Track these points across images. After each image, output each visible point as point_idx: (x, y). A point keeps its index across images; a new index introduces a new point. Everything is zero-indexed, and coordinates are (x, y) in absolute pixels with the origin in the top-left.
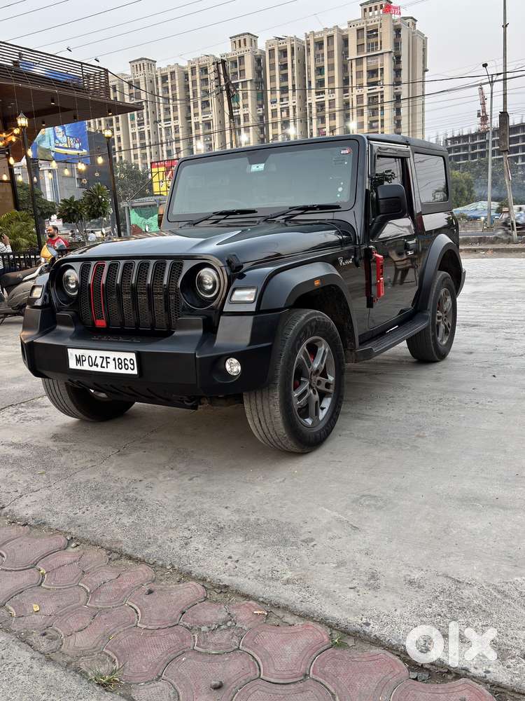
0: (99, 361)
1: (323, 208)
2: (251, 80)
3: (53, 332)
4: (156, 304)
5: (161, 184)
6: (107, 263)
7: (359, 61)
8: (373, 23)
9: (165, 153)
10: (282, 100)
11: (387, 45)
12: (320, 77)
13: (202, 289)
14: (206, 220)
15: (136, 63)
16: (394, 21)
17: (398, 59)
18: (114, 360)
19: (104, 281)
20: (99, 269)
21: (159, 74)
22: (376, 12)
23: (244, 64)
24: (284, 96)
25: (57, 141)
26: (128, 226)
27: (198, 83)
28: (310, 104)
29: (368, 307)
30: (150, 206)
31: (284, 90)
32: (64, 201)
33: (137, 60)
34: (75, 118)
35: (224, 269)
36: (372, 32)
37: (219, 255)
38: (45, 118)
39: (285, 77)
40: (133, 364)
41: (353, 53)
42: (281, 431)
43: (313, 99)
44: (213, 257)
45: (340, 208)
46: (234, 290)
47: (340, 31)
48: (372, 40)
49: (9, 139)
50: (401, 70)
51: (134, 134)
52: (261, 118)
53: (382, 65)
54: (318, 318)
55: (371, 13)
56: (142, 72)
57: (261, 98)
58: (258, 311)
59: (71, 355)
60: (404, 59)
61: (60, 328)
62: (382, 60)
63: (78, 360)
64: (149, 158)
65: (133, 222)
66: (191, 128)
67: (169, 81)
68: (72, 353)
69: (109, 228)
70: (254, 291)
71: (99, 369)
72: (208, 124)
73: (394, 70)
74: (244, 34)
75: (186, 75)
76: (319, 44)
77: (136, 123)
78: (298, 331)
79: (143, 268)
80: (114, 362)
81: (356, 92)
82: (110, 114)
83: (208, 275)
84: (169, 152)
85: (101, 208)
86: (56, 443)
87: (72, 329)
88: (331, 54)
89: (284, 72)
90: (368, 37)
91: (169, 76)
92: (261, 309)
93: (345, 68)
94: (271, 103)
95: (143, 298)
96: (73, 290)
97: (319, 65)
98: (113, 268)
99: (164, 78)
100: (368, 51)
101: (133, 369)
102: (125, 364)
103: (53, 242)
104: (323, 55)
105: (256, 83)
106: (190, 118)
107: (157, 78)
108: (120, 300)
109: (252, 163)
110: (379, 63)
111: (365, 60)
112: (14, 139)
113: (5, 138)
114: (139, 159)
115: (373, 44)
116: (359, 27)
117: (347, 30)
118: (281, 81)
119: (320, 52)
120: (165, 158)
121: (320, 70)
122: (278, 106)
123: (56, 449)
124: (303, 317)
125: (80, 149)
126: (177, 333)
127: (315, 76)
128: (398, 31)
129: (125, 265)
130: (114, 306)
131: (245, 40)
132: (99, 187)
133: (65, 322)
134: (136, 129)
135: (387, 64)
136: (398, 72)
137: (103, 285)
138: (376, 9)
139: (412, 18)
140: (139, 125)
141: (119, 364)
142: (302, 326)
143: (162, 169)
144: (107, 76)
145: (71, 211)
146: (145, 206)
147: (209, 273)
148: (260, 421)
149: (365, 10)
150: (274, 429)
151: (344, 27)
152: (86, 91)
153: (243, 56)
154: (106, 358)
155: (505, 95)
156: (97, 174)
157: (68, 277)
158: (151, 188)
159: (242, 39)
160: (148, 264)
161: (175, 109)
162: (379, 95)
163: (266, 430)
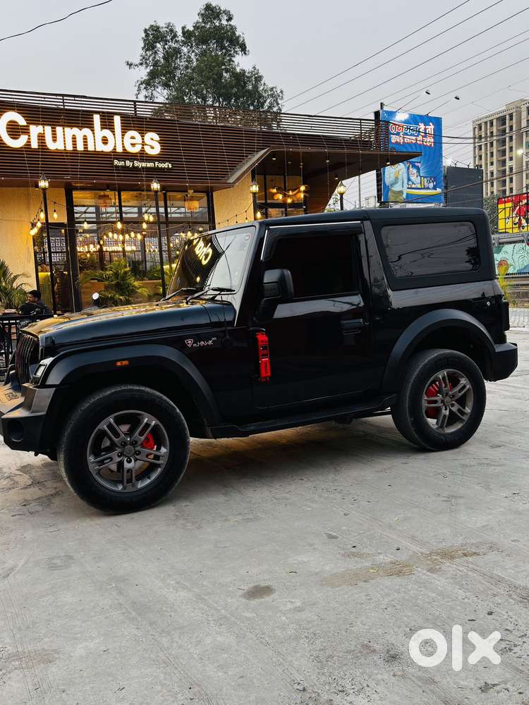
5: (507, 220)
49: (298, 196)
92: (46, 383)
112: (302, 195)
113: (294, 196)
125: (435, 188)
143: (510, 205)
158: (496, 226)
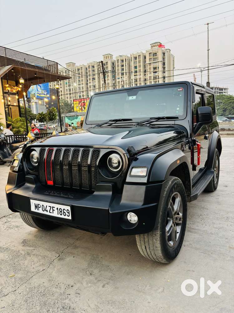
0: (48, 209)
1: (169, 118)
2: (110, 71)
3: (23, 187)
4: (83, 173)
5: (77, 108)
6: (55, 149)
7: (150, 64)
8: (155, 51)
9: (78, 96)
10: (121, 78)
11: (160, 59)
12: (136, 70)
13: (112, 166)
14: (106, 124)
15: (68, 64)
16: (162, 50)
17: (164, 64)
18: (57, 209)
19: (53, 158)
20: (50, 152)
21: (76, 68)
22: (156, 47)
23: (108, 65)
24: (122, 76)
25: (38, 91)
26: (64, 124)
27: (91, 72)
28: (132, 80)
29: (193, 170)
30: (73, 116)
31: (122, 74)
32: (39, 114)
33: (69, 63)
34: (44, 81)
35: (126, 155)
36: (154, 54)
37: (122, 146)
38: (33, 81)
39: (123, 69)
40: (69, 213)
41: (148, 61)
42: (160, 255)
43: (133, 77)
44: (119, 148)
45: (178, 118)
46: (132, 168)
47: (143, 53)
48: (155, 57)
49: (18, 89)
50: (165, 68)
51: (67, 90)
52: (114, 84)
53: (158, 66)
54: (177, 182)
55: (154, 48)
56: (70, 67)
57: (114, 77)
58: (149, 182)
59: (32, 203)
60: (166, 64)
61: (28, 185)
62: (158, 64)
63: (37, 207)
64: (72, 98)
65: (66, 122)
66: (88, 88)
67: (80, 71)
68: (33, 202)
69: (57, 124)
70: (146, 169)
71: (48, 213)
72: (94, 86)
73: (163, 68)
74: (108, 54)
75: (87, 68)
76: (136, 58)
77: (68, 85)
78: (169, 192)
79: (76, 152)
80: (57, 210)
81: (149, 75)
82: (58, 80)
83: (115, 158)
84: (80, 96)
85: (54, 117)
86: (23, 248)
87: (34, 186)
88: (139, 62)
89: (122, 68)
90: (153, 56)
91: (80, 69)
92: (150, 181)
93: (145, 66)
94: (118, 79)
95: (75, 168)
96: (36, 163)
97: (135, 65)
98: (58, 152)
99: (78, 70)
100: (153, 61)
101: (69, 216)
102: (64, 212)
103: (33, 130)
104: (137, 62)
105: (112, 71)
106: (88, 84)
107: (76, 70)
108: (62, 169)
109: (129, 95)
110: (157, 65)
111: (152, 64)
112: (20, 89)
113: (16, 89)
114: (69, 99)
115: (155, 58)
116: (150, 52)
117: (146, 53)
118: (121, 71)
119: (136, 61)
120: (78, 98)
121: (136, 67)
122: (120, 80)
123: (23, 253)
124: (170, 183)
125: (47, 94)
126: (95, 193)
127: (134, 69)
128: (164, 54)
129: (65, 150)
130: (58, 173)
131: (108, 56)
132: (53, 108)
133: (30, 182)
134: (68, 88)
135: (160, 65)
136: (164, 68)
137: (52, 160)
138: (156, 46)
139: (169, 49)
140: (69, 86)
141: (60, 212)
142: (171, 188)
143: (78, 102)
144: (57, 65)
145: (42, 118)
146: (71, 116)
147: (116, 157)
148: (146, 248)
149: (152, 46)
150: (154, 253)
151: (144, 52)
152: (49, 71)
153: (107, 62)
154: (53, 207)
155: (208, 75)
156: (52, 103)
157: (33, 155)
158: (73, 109)
159: (107, 56)
160: (79, 150)
161: (82, 80)
162: (157, 76)
163: (149, 253)
